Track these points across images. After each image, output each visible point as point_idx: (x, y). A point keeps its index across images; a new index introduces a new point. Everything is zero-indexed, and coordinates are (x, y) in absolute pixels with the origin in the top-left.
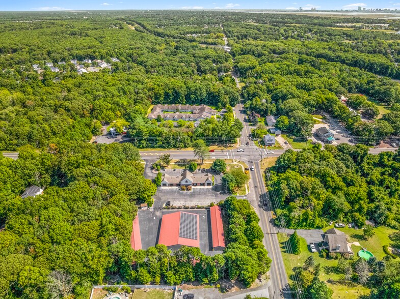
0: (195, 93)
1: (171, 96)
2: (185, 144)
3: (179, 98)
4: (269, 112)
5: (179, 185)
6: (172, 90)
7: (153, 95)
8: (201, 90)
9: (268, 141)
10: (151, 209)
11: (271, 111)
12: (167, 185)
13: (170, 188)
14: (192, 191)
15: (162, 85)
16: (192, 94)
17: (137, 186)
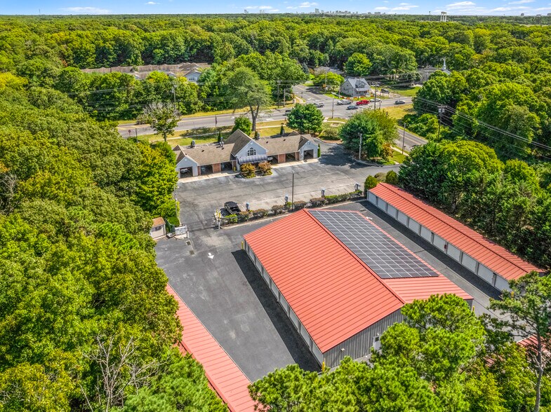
0: (163, 46)
1: (110, 54)
2: (188, 105)
3: (130, 58)
4: (317, 61)
5: (227, 167)
6: (113, 42)
7: (70, 52)
8: (174, 40)
9: (357, 87)
10: (182, 233)
11: (319, 59)
12: (195, 171)
13: (205, 177)
14: (274, 174)
15: (87, 36)
16: (155, 48)
17: (120, 155)
